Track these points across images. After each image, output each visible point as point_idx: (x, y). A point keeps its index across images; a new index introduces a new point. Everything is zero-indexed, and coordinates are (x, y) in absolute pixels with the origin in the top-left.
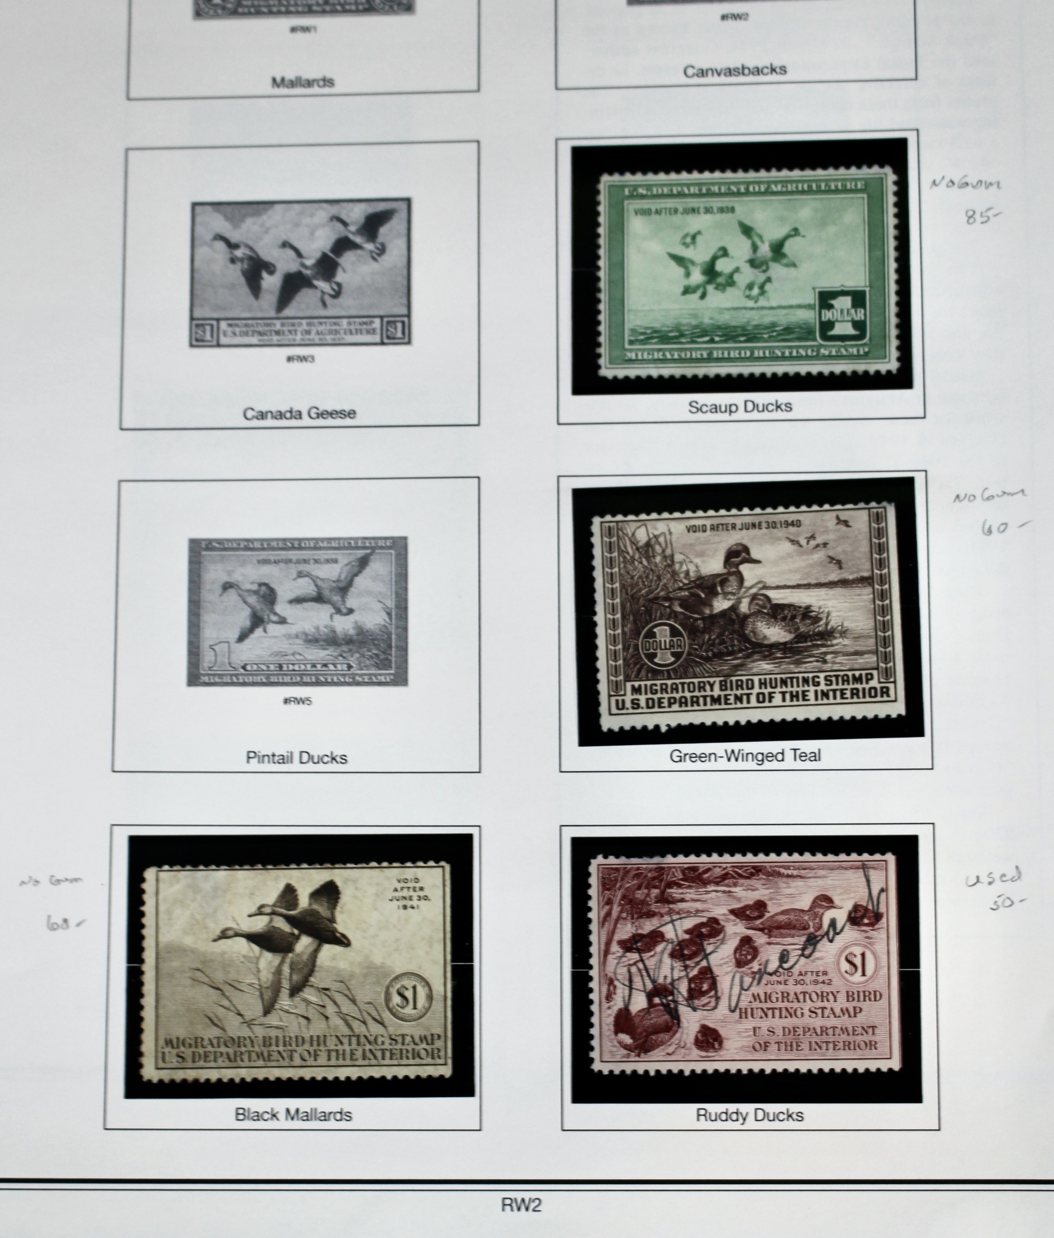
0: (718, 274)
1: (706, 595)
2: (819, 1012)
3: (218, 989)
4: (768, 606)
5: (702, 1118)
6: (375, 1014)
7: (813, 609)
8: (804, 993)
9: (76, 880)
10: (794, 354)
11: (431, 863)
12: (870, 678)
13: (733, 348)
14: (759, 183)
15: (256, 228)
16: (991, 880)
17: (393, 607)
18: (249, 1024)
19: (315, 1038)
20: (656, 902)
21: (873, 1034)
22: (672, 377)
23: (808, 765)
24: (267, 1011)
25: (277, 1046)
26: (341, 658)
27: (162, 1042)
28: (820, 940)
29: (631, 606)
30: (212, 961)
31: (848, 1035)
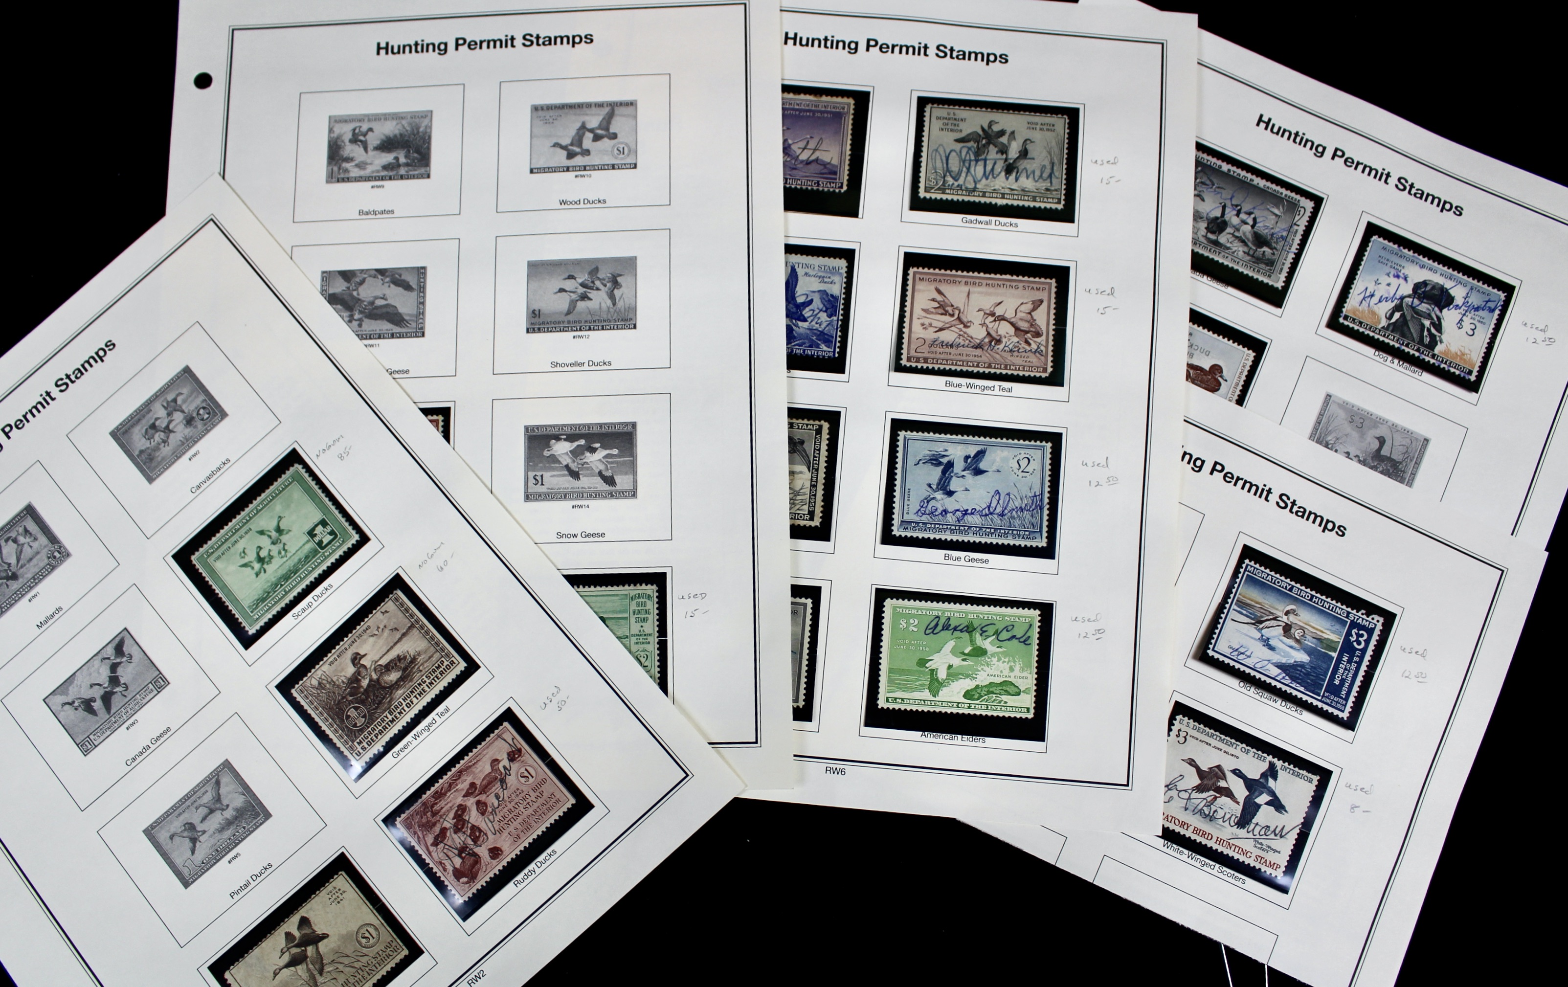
0: (264, 558)
1: (356, 684)
2: (528, 806)
4: (383, 668)
5: (518, 885)
6: (359, 954)
7: (400, 655)
8: (516, 804)
10: (316, 564)
11: (336, 876)
12: (442, 663)
13: (291, 582)
14: (252, 511)
15: (75, 689)
16: (550, 701)
17: (243, 790)
20: (433, 818)
21: (555, 797)
22: (278, 612)
23: (447, 715)
26: (238, 828)
29: (333, 712)
31: (545, 806)
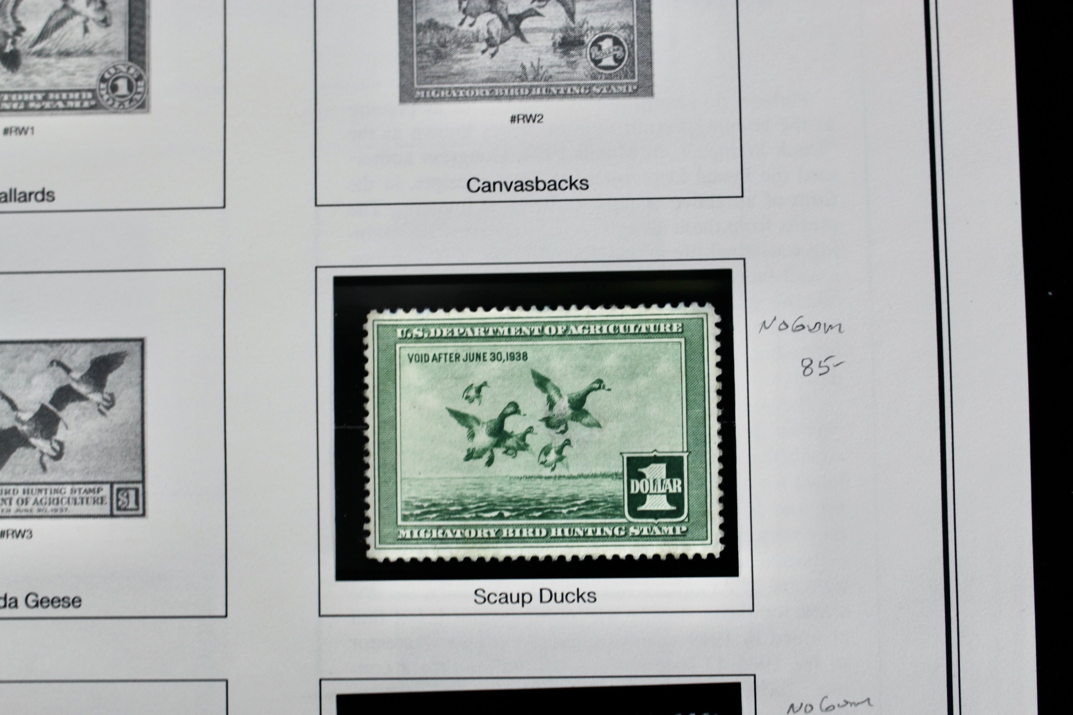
0: (509, 436)
10: (599, 533)
14: (556, 323)
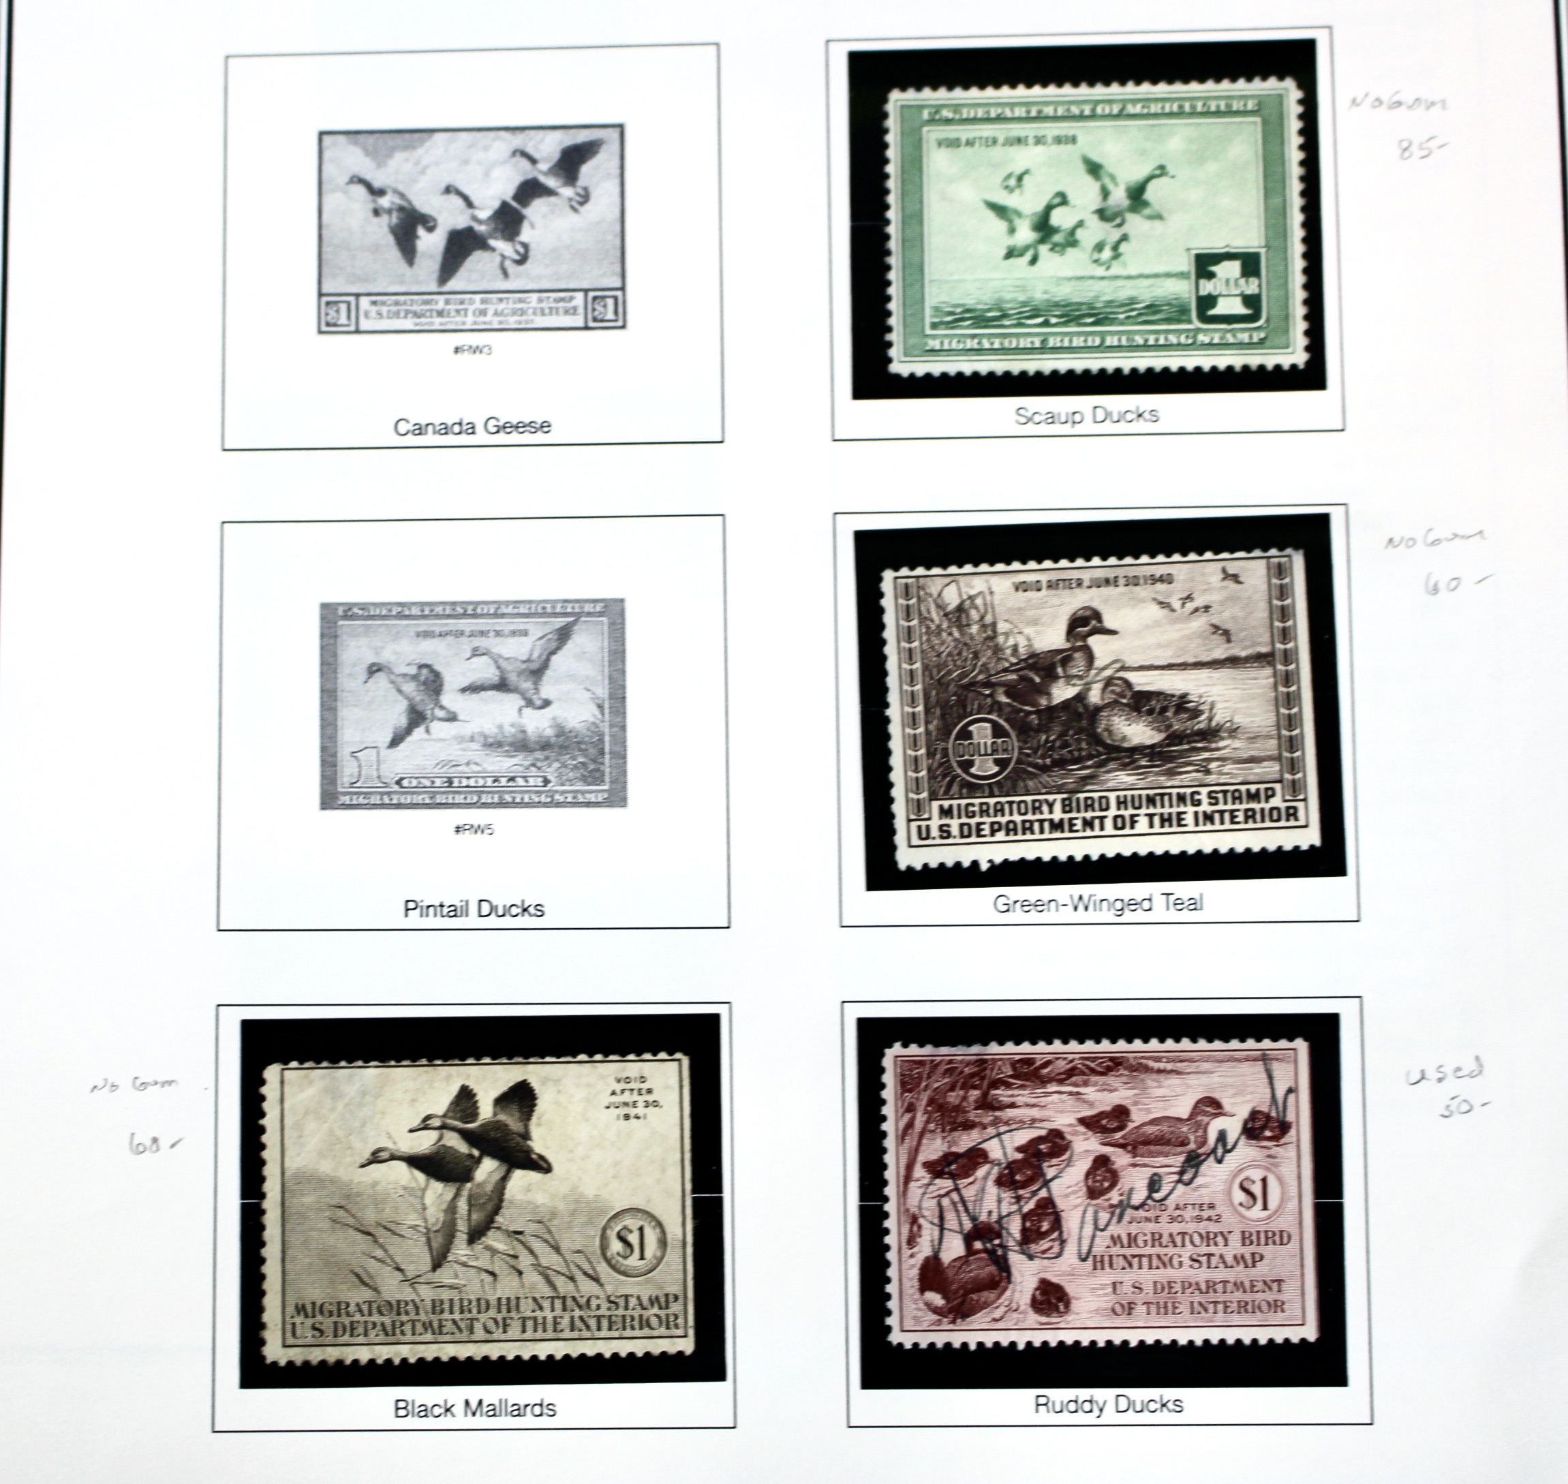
0: (1055, 230)
1: (1042, 678)
2: (1204, 1259)
3: (369, 1234)
4: (1129, 694)
5: (1043, 1408)
6: (586, 1267)
7: (1190, 698)
8: (1183, 1234)
9: (170, 1082)
10: (1162, 342)
11: (663, 1055)
12: (1270, 794)
13: (1076, 334)
14: (1110, 102)
15: (408, 167)
16: (1440, 1075)
17: (606, 696)
18: (413, 1282)
19: (504, 1302)
20: (976, 1109)
21: (1279, 1291)
22: (991, 375)
23: (1187, 915)
24: (436, 1265)
25: (451, 1312)
26: (533, 769)
27: (291, 1309)
28: (1204, 1160)
29: (937, 694)
30: (359, 1194)
31: (1245, 1292)
